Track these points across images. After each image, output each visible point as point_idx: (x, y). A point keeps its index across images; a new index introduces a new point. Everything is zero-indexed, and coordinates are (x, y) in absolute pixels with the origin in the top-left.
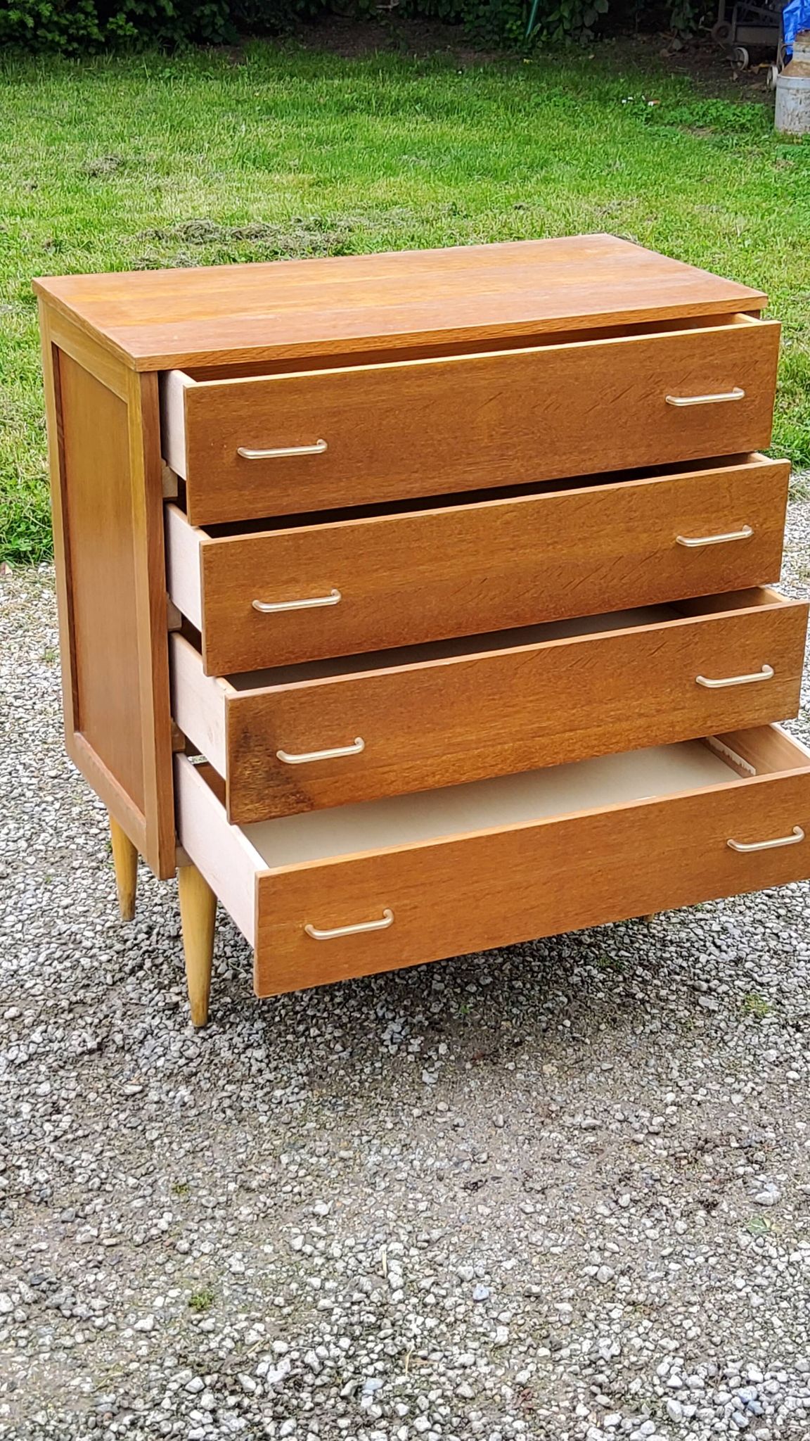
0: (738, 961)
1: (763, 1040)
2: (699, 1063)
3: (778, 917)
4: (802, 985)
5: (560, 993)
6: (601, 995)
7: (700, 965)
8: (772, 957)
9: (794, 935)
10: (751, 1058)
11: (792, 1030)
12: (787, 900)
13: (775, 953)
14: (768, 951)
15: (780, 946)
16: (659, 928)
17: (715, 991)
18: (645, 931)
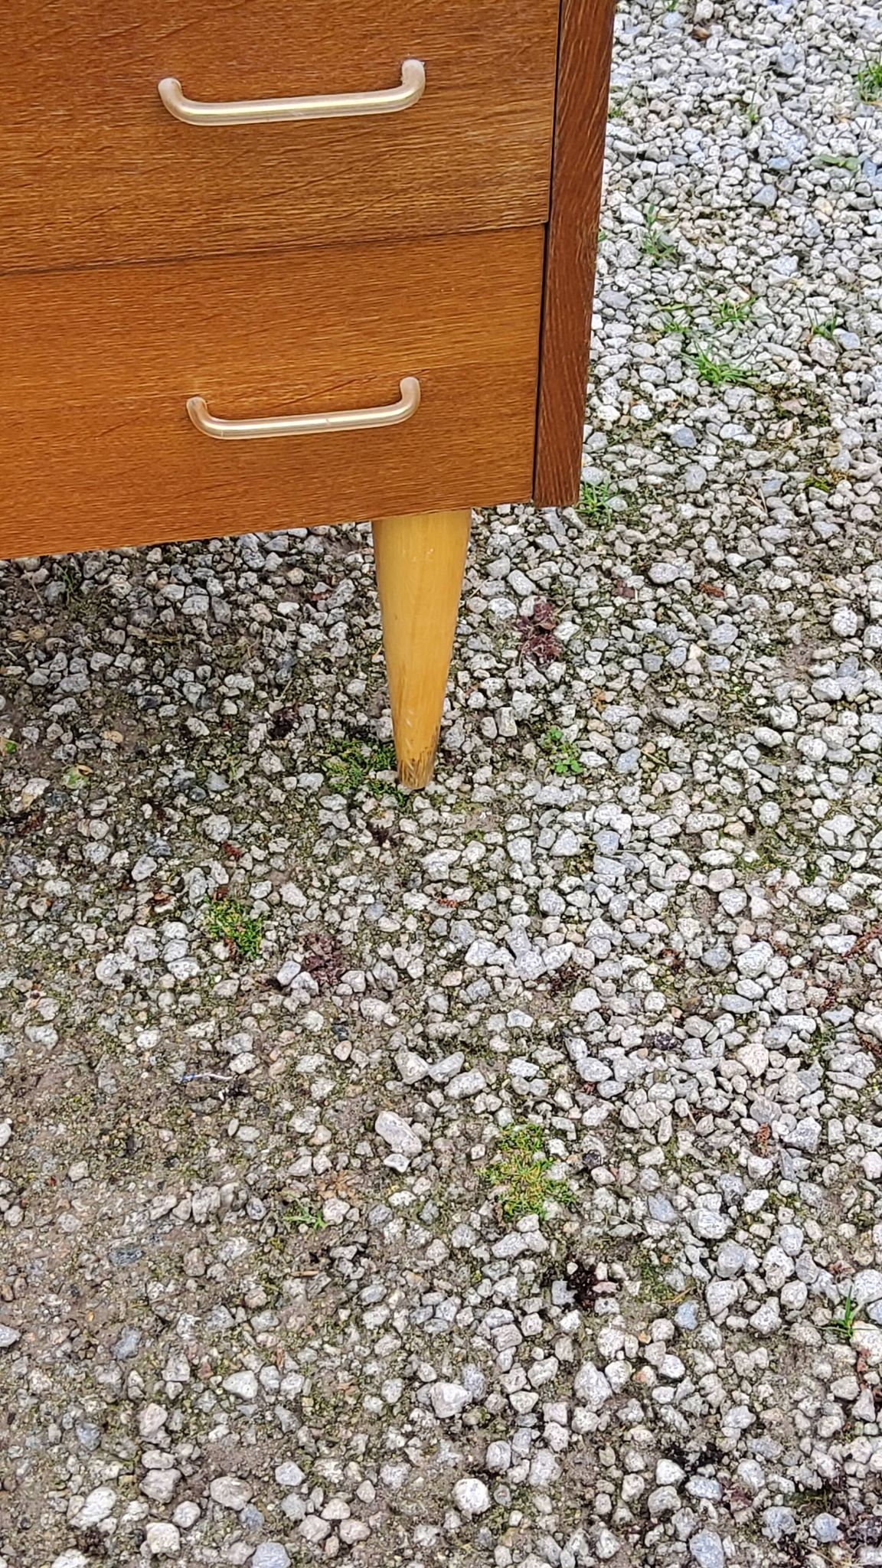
0: (565, 980)
1: (467, 1317)
2: (243, 1384)
3: (750, 830)
4: (683, 1108)
5: (49, 1011)
6: (148, 1038)
7: (454, 978)
8: (658, 982)
9: (759, 907)
10: (393, 1390)
11: (561, 1293)
12: (805, 773)
13: (677, 967)
14: (661, 955)
15: (696, 948)
16: (429, 816)
17: (442, 1086)
18: (386, 821)
